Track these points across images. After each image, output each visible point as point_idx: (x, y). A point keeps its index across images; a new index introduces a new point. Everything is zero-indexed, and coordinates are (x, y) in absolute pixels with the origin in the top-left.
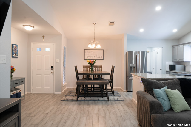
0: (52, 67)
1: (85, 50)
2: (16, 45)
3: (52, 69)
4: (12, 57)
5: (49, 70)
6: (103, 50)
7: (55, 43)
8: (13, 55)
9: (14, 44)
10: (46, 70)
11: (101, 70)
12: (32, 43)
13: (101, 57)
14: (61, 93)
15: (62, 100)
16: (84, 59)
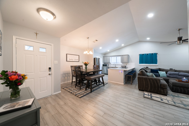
0: (50, 68)
3: (50, 71)
6: (79, 56)
7: (52, 45)
10: (41, 72)
11: (82, 68)
14: (60, 92)
15: (80, 96)
16: (67, 61)
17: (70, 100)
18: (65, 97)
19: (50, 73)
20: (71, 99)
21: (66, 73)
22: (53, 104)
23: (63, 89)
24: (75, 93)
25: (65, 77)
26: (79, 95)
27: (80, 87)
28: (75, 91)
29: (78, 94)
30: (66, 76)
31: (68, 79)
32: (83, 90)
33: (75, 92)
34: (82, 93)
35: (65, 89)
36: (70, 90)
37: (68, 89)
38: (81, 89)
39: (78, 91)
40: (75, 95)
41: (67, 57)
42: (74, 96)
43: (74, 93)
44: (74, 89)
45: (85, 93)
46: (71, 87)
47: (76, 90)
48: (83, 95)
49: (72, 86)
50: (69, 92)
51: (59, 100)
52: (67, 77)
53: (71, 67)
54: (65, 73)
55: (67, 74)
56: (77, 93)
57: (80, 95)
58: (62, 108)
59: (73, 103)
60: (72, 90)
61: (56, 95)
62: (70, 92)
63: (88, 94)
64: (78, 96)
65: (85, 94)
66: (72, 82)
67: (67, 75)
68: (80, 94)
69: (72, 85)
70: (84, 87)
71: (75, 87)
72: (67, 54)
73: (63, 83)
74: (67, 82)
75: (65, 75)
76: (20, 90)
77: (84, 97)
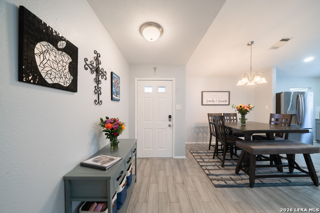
0: (170, 117)
1: (204, 93)
2: (117, 76)
3: (170, 121)
4: (112, 99)
5: (164, 121)
6: (229, 92)
7: (174, 79)
8: (113, 96)
9: (115, 74)
10: (159, 121)
11: (235, 120)
12: (136, 79)
13: (226, 101)
14: (184, 157)
15: (216, 183)
16: (202, 104)
17: (193, 181)
18: (189, 170)
19: (170, 123)
20: (196, 179)
21: (201, 126)
22: (168, 174)
23: (192, 153)
24: (208, 170)
25: (198, 134)
26: (215, 177)
27: (223, 162)
28: (210, 166)
29: (213, 175)
30: (200, 131)
31: (203, 137)
32: (228, 169)
33: (208, 168)
34: (224, 177)
35: (194, 154)
36: (201, 160)
37: (199, 157)
38: (226, 167)
39: (216, 167)
40: (207, 174)
41: (203, 97)
42: (203, 176)
43: (206, 169)
44: (211, 161)
45: (232, 179)
46: (205, 154)
47: (213, 164)
48: (223, 183)
49: (208, 154)
50: (198, 162)
51: (178, 171)
52: (203, 134)
53: (209, 115)
54: (198, 126)
55: (203, 128)
56: (212, 172)
57: (218, 180)
58: (176, 188)
59: (197, 191)
60: (205, 160)
61: (177, 161)
62: (201, 164)
63: (239, 186)
64: (211, 180)
65: (231, 183)
66: (210, 145)
67: (202, 130)
68: (219, 177)
69: (209, 152)
70: (233, 165)
71: (214, 158)
72: (202, 92)
73: (195, 143)
74: (201, 143)
75: (199, 129)
76: (118, 142)
77: (226, 189)
